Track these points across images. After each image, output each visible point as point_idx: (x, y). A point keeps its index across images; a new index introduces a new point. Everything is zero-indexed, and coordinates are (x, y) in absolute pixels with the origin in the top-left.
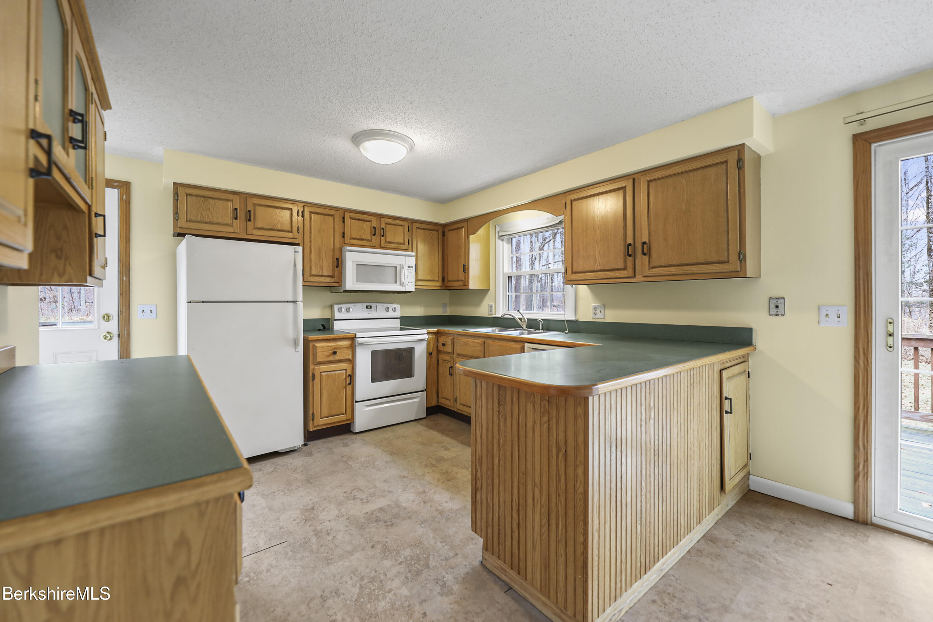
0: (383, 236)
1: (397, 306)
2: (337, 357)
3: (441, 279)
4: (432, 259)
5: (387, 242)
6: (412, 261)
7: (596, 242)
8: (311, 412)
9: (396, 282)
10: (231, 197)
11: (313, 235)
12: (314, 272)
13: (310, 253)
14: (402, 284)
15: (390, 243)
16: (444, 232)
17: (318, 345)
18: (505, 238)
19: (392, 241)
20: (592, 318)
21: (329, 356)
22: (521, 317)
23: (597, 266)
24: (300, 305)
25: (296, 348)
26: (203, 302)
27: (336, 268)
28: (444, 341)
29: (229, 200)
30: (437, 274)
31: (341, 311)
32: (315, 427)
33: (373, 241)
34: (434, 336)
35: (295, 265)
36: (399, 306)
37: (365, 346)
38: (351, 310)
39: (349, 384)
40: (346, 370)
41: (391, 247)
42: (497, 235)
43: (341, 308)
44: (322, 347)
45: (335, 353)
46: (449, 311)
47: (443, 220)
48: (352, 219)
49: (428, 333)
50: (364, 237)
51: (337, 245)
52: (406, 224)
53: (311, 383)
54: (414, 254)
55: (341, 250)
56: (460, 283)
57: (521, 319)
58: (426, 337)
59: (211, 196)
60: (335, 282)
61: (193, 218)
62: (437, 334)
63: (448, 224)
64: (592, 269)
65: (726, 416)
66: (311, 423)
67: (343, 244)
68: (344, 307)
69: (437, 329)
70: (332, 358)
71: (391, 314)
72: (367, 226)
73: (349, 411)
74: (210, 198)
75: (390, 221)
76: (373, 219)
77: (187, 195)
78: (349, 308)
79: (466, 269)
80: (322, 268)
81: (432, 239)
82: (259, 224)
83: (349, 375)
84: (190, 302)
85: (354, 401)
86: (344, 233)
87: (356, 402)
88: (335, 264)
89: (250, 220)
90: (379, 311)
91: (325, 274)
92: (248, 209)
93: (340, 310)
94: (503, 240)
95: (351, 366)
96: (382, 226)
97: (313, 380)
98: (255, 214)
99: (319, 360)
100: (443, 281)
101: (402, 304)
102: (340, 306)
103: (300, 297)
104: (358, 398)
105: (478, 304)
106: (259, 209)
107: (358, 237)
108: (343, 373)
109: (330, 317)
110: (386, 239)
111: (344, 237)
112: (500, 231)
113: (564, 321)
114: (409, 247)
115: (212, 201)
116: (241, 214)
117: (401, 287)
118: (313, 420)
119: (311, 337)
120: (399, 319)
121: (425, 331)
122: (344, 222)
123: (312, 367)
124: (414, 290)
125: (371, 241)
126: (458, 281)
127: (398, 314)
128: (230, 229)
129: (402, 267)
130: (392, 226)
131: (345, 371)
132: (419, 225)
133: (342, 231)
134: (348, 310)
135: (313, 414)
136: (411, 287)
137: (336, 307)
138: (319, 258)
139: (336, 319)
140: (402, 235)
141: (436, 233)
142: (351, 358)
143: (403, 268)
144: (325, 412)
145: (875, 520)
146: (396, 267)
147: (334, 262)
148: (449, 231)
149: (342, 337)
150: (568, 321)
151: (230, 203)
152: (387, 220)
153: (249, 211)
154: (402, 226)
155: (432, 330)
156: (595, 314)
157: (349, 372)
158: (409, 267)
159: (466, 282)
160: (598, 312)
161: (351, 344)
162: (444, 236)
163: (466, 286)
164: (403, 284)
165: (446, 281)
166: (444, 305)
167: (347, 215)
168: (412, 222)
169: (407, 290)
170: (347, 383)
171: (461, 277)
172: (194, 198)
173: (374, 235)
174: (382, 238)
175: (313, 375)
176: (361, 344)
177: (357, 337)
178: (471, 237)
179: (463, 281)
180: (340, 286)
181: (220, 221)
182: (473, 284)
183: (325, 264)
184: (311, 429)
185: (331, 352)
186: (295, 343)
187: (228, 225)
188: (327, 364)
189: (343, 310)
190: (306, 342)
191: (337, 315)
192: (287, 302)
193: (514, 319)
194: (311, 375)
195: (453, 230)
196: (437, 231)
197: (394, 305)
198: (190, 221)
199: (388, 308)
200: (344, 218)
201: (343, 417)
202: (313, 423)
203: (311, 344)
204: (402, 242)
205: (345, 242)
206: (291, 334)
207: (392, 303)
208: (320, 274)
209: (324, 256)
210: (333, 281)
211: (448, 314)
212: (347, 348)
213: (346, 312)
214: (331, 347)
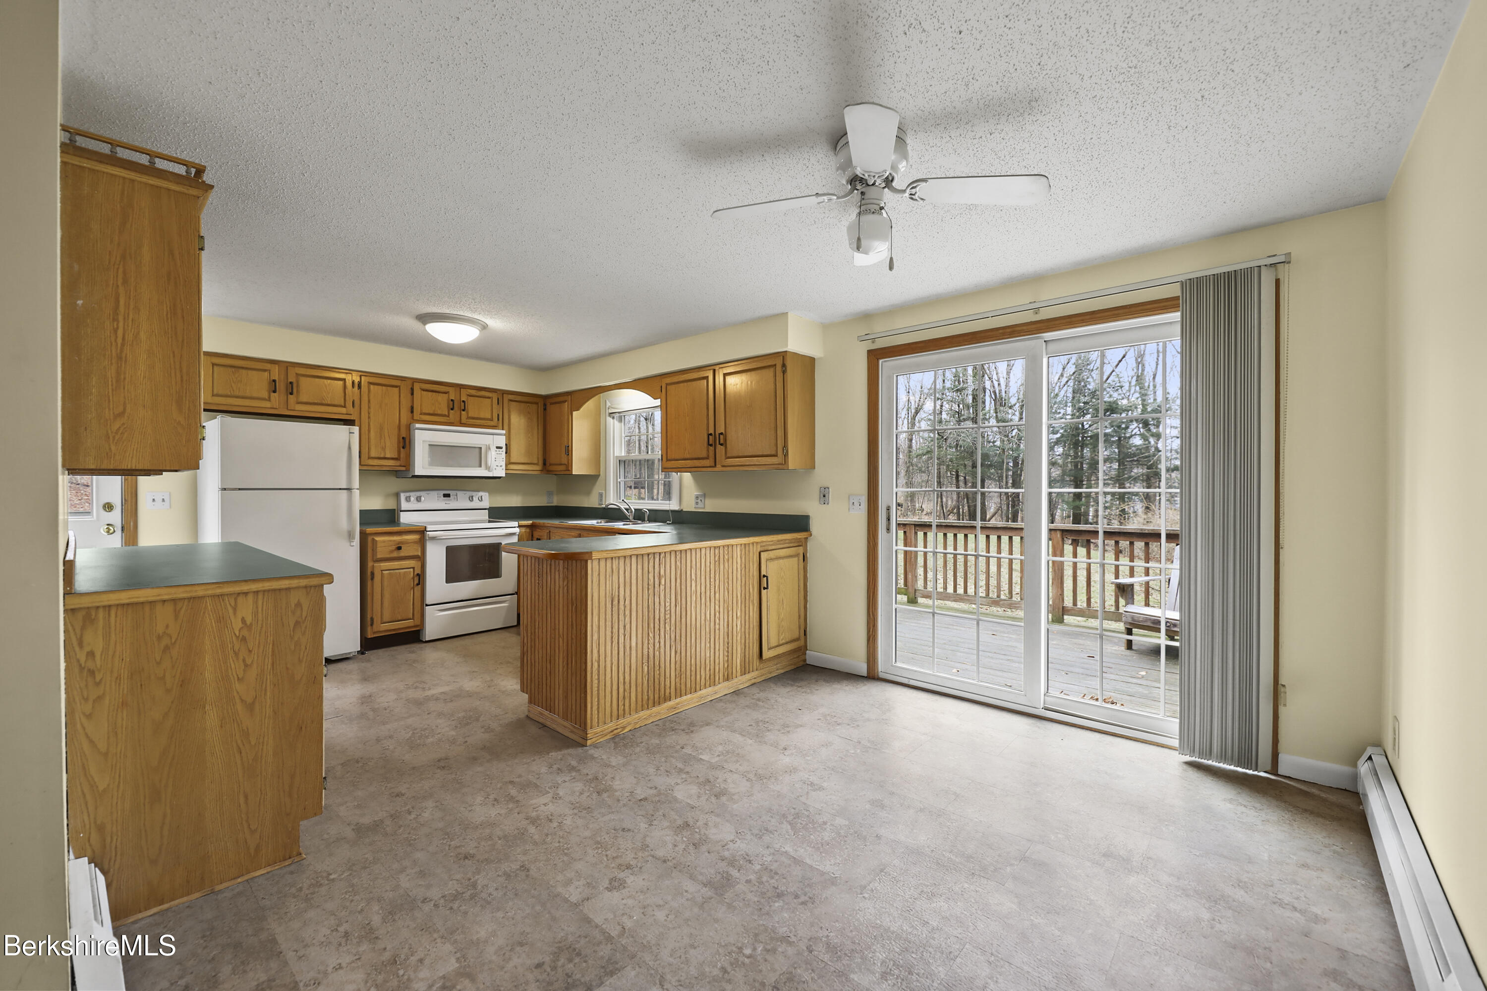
0: (464, 410)
1: (485, 495)
2: (403, 553)
3: (541, 462)
4: (529, 437)
5: (468, 418)
6: (502, 441)
7: (686, 430)
8: (369, 617)
9: (480, 466)
10: (268, 366)
11: (372, 410)
12: (373, 454)
13: (369, 431)
14: (488, 468)
15: (473, 418)
16: (545, 405)
17: (378, 539)
18: (617, 415)
19: (476, 416)
20: (695, 508)
21: (392, 552)
22: (627, 507)
23: (687, 454)
24: (356, 493)
25: (350, 542)
26: (240, 489)
27: (402, 450)
28: (539, 536)
29: (265, 370)
30: (536, 456)
31: (410, 501)
32: (374, 633)
33: (451, 416)
34: (528, 530)
35: (350, 448)
36: (487, 494)
37: (439, 541)
38: (423, 499)
39: (418, 584)
40: (413, 568)
41: (474, 425)
43: (410, 497)
44: (384, 542)
45: (399, 548)
46: (556, 501)
47: (543, 392)
48: (424, 390)
49: (519, 526)
50: (439, 412)
51: (404, 421)
52: (495, 396)
53: (369, 583)
54: (504, 432)
55: (409, 429)
56: (562, 468)
57: (627, 510)
58: (517, 530)
59: (244, 366)
60: (401, 466)
61: (220, 392)
62: (532, 527)
63: (550, 396)
64: (682, 457)
65: (764, 592)
66: (369, 629)
67: (412, 421)
68: (413, 496)
69: (533, 522)
70: (395, 554)
71: (476, 504)
72: (442, 400)
73: (417, 616)
74: (243, 368)
75: (473, 392)
76: (451, 390)
77: (213, 365)
78: (420, 497)
79: (568, 451)
80: (384, 449)
81: (529, 413)
82: (304, 398)
83: (418, 575)
84: (225, 489)
85: (423, 604)
86: (412, 408)
87: (427, 605)
88: (401, 445)
89: (291, 394)
90: (461, 500)
91: (388, 456)
92: (290, 380)
93: (408, 499)
94: (613, 418)
95: (419, 563)
96: (463, 399)
97: (372, 578)
98: (298, 386)
99: (379, 556)
100: (544, 464)
101: (491, 492)
102: (408, 494)
103: (356, 484)
104: (429, 600)
105: (588, 493)
106: (303, 380)
107: (432, 412)
108: (410, 572)
109: (395, 507)
110: (467, 413)
111: (412, 412)
112: (608, 409)
113: (668, 511)
114: (498, 423)
115: (244, 371)
116: (281, 386)
117: (487, 471)
118: (372, 625)
119: (369, 530)
120: (487, 510)
121: (516, 524)
122: (412, 394)
123: (370, 564)
124: (504, 475)
125: (448, 416)
126: (561, 464)
127: (486, 504)
128: (268, 404)
129: (488, 448)
130: (476, 398)
131: (412, 570)
132: (511, 397)
133: (410, 405)
134: (418, 499)
135: (372, 619)
136: (501, 473)
137: (403, 496)
138: (381, 437)
139: (403, 509)
140: (490, 409)
141: (535, 406)
142: (420, 554)
143: (490, 449)
144: (387, 616)
145: (881, 675)
146: (481, 448)
147: (399, 442)
148: (552, 404)
149: (410, 530)
150: (672, 511)
151: (266, 374)
152: (469, 391)
153: (291, 383)
154: (489, 398)
155: (527, 522)
156: (697, 503)
157: (418, 571)
158: (498, 448)
159: (569, 466)
160: (699, 501)
161: (420, 539)
162: (545, 409)
163: (569, 470)
164: (490, 467)
165: (548, 464)
166: (550, 494)
167: (417, 387)
168: (504, 393)
169: (495, 475)
170: (415, 583)
171: (564, 461)
172: (222, 369)
173: (452, 409)
174: (463, 412)
175: (373, 574)
176: (433, 538)
177: (428, 529)
178: (575, 413)
179: (566, 465)
180: (408, 470)
181: (255, 395)
182: (578, 469)
183: (388, 444)
184: (370, 635)
185: (394, 548)
186: (350, 536)
187: (263, 399)
188: (390, 561)
189: (412, 499)
190: (363, 536)
191: (404, 505)
192: (340, 489)
193: (619, 509)
194: (369, 573)
195: (555, 403)
196: (537, 403)
197: (481, 494)
198: (218, 395)
199: (472, 497)
200: (412, 389)
201: (410, 623)
202: (372, 628)
203: (370, 538)
204: (490, 417)
205: (415, 418)
206: (344, 525)
207: (478, 492)
208: (382, 456)
209: (386, 434)
210: (398, 464)
211: (555, 504)
212: (415, 542)
213: (415, 502)
214: (394, 541)
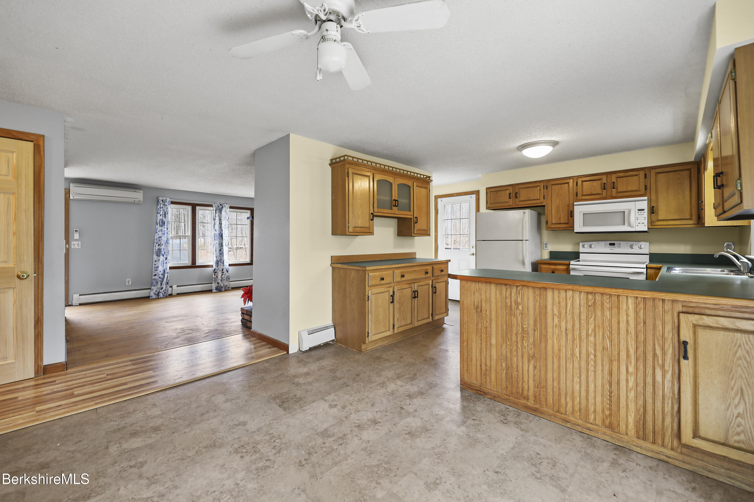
0: (614, 188)
4: (680, 198)
5: (618, 192)
6: (644, 205)
9: (624, 224)
10: (508, 188)
11: (553, 199)
12: (554, 222)
14: (630, 225)
15: (622, 192)
16: (699, 169)
17: (543, 266)
19: (624, 191)
24: (529, 242)
26: (483, 240)
27: (570, 218)
30: (689, 213)
31: (585, 247)
35: (523, 220)
37: (578, 271)
41: (623, 195)
43: (585, 245)
44: (545, 268)
45: (554, 272)
48: (585, 181)
50: (595, 193)
51: (571, 202)
52: (643, 173)
54: (646, 198)
55: (573, 206)
58: (644, 271)
61: (493, 202)
67: (575, 201)
68: (587, 245)
71: (636, 250)
72: (597, 184)
74: (500, 191)
75: (622, 175)
76: (604, 177)
77: (491, 191)
80: (560, 219)
81: (679, 179)
82: (522, 199)
86: (577, 193)
88: (570, 215)
89: (517, 198)
90: (624, 248)
91: (562, 222)
96: (613, 181)
98: (519, 194)
100: (699, 218)
102: (584, 243)
103: (528, 236)
106: (521, 190)
107: (589, 193)
110: (617, 190)
111: (577, 196)
114: (644, 192)
116: (513, 195)
117: (629, 227)
122: (577, 185)
124: (647, 230)
125: (602, 194)
128: (508, 204)
129: (630, 211)
130: (625, 178)
132: (659, 170)
133: (575, 192)
134: (590, 246)
136: (644, 227)
137: (581, 244)
138: (558, 212)
139: (581, 252)
140: (638, 183)
143: (632, 212)
146: (624, 212)
147: (568, 214)
151: (507, 191)
152: (619, 174)
153: (517, 193)
154: (636, 175)
155: (655, 265)
158: (640, 210)
161: (566, 269)
162: (699, 173)
163: (702, 224)
164: (633, 225)
167: (580, 180)
168: (652, 169)
173: (604, 189)
174: (613, 190)
176: (573, 269)
177: (571, 264)
180: (572, 229)
181: (503, 201)
183: (562, 216)
187: (507, 202)
191: (582, 250)
196: (688, 170)
198: (491, 204)
199: (631, 245)
200: (577, 182)
204: (637, 189)
205: (577, 199)
208: (559, 222)
209: (561, 211)
210: (569, 226)
214: (551, 269)
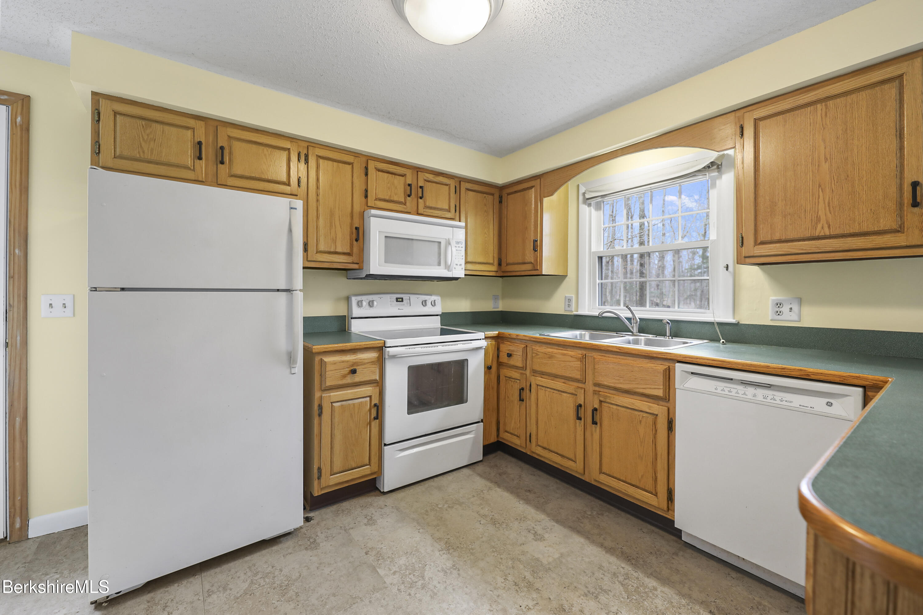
0: (421, 198)
1: (437, 299)
2: (357, 378)
3: (496, 263)
4: (485, 233)
5: (426, 207)
6: (460, 235)
7: (820, 186)
8: (316, 467)
9: (439, 264)
10: (191, 123)
11: (321, 192)
12: (322, 247)
13: (318, 217)
14: (448, 268)
15: (431, 208)
16: (501, 197)
17: (328, 359)
18: (593, 202)
19: (434, 206)
20: (771, 320)
21: (344, 376)
22: (630, 315)
23: (822, 228)
24: (299, 296)
25: (291, 368)
26: (123, 289)
27: (355, 243)
28: (509, 350)
29: (187, 128)
30: (491, 256)
31: (362, 306)
32: (322, 489)
33: (408, 204)
34: (494, 342)
35: (290, 230)
36: (439, 298)
37: (400, 359)
38: (375, 303)
39: (376, 418)
40: (370, 397)
41: (432, 214)
42: (581, 198)
43: (362, 301)
44: (335, 363)
45: (354, 372)
46: (501, 306)
47: (500, 179)
48: (379, 170)
49: (486, 338)
50: (395, 198)
51: (357, 208)
52: (452, 183)
53: (316, 421)
54: (463, 224)
55: (362, 216)
56: (529, 267)
57: (629, 319)
58: (484, 343)
59: (158, 119)
60: (353, 263)
61: (126, 153)
62: (499, 339)
63: (506, 185)
64: (808, 234)
66: (316, 483)
67: (366, 207)
68: (365, 299)
69: (497, 332)
70: (349, 380)
71: (429, 309)
72: (399, 183)
73: (375, 460)
74: (157, 122)
75: (431, 177)
76: (408, 172)
77: (116, 113)
78: (373, 301)
79: (537, 247)
80: (334, 241)
81: (485, 205)
82: (238, 170)
83: (375, 405)
84: (95, 289)
85: (382, 444)
86: (366, 191)
87: (385, 445)
88: (354, 236)
89: (222, 163)
90: (413, 305)
91: (339, 250)
92: (220, 144)
93: (360, 304)
94: (589, 205)
95: (377, 390)
96: (420, 184)
97: (320, 415)
98: (230, 153)
99: (329, 383)
100: (500, 264)
101: (443, 296)
102: (359, 298)
103: (298, 282)
104: (388, 439)
105: (548, 296)
106: (237, 145)
107: (387, 198)
108: (366, 401)
109: (345, 314)
110: (425, 202)
111: (366, 197)
112: (587, 192)
113: (712, 324)
114: (455, 216)
115: (159, 127)
116: (208, 152)
117: (446, 271)
118: (319, 478)
119: (317, 348)
120: (439, 317)
121: (481, 335)
122: (367, 174)
123: (317, 394)
124: (463, 276)
125: (405, 204)
126: (524, 263)
127: (438, 310)
128: (191, 175)
129: (448, 243)
130: (434, 184)
131: (368, 399)
132: (469, 186)
133: (363, 187)
134: (371, 304)
135: (319, 469)
136: (459, 273)
137: (354, 300)
138: (331, 226)
139: (354, 316)
140: (447, 197)
141: (490, 197)
142: (378, 378)
143: (450, 244)
144: (338, 465)
146: (440, 243)
147: (352, 233)
148: (508, 194)
149: (365, 346)
150: (720, 324)
151: (189, 133)
152: (427, 175)
153: (222, 148)
154: (446, 184)
155: (491, 333)
156: (779, 313)
157: (375, 401)
158: (458, 243)
159: (537, 264)
160: (785, 309)
161: (378, 358)
162: (501, 202)
163: (538, 270)
164: (449, 267)
165: (504, 264)
166: (496, 298)
167: (372, 165)
168: (460, 180)
169: (454, 276)
170: (372, 417)
171: (530, 257)
172: (128, 120)
173: (409, 196)
174: (420, 200)
175: (320, 407)
176: (394, 357)
177: (387, 345)
178: (546, 200)
179: (532, 263)
180: (361, 269)
181: (173, 160)
182: (547, 268)
183: (339, 235)
184: (316, 494)
185: (348, 370)
186: (291, 359)
187: (187, 168)
188: (342, 389)
189: (364, 303)
190: (308, 355)
191: (356, 311)
192: (278, 290)
193: (618, 318)
194: (316, 407)
195: (516, 192)
196: (493, 195)
197: (433, 298)
198: (121, 157)
199: (425, 301)
200: (366, 168)
201: (366, 470)
202: (319, 483)
203: (317, 359)
204: (447, 208)
205: (369, 205)
206: (282, 344)
207: (431, 295)
208: (332, 250)
209: (337, 224)
210: (350, 261)
211: (500, 309)
212: (373, 363)
213: (368, 307)
214: (347, 362)
